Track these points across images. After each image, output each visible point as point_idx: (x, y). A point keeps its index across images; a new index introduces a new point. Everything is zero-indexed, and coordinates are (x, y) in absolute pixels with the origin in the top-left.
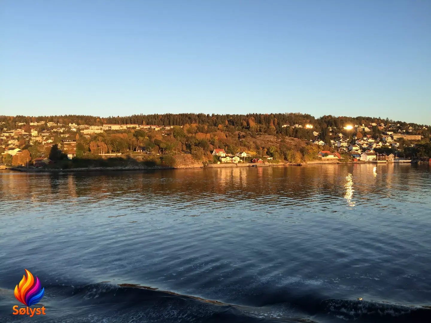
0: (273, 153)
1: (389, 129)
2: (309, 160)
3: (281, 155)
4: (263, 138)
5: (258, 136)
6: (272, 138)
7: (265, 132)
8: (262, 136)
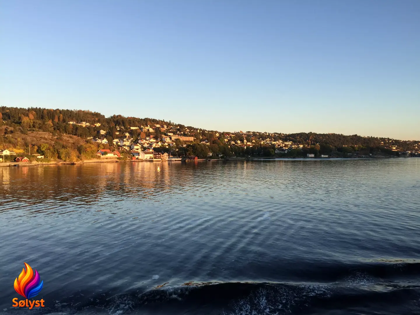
0: (44, 151)
1: (170, 130)
2: (87, 159)
3: (54, 154)
4: (36, 134)
5: (29, 132)
6: (47, 135)
7: (40, 128)
8: (34, 132)
